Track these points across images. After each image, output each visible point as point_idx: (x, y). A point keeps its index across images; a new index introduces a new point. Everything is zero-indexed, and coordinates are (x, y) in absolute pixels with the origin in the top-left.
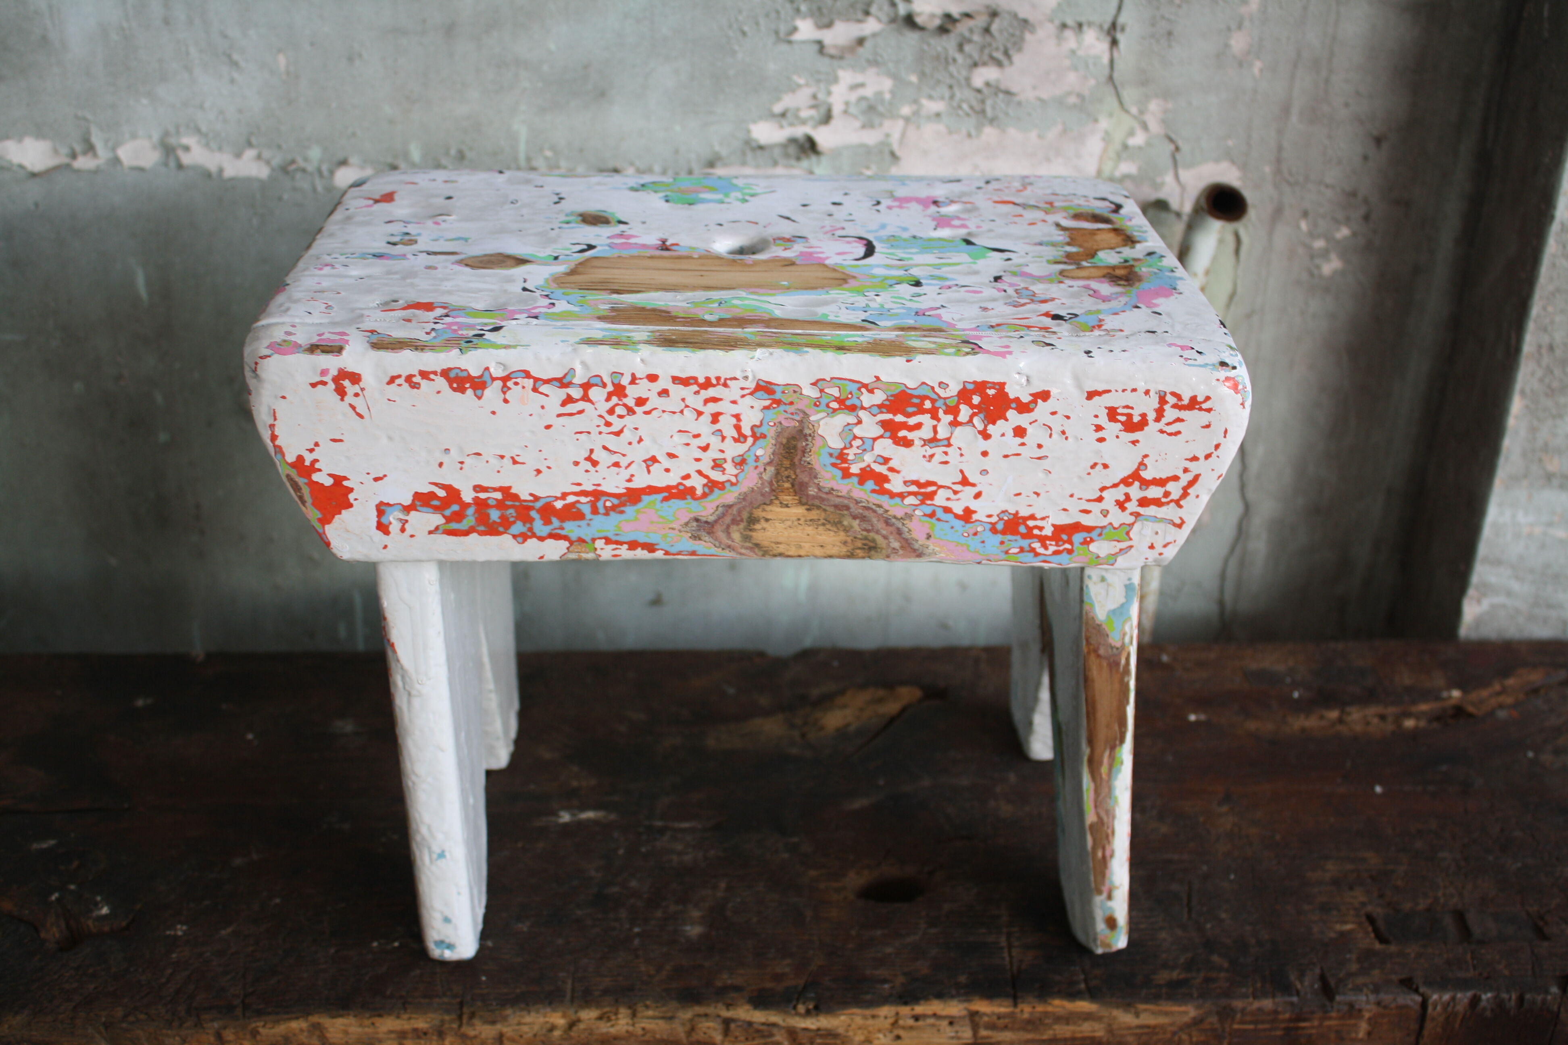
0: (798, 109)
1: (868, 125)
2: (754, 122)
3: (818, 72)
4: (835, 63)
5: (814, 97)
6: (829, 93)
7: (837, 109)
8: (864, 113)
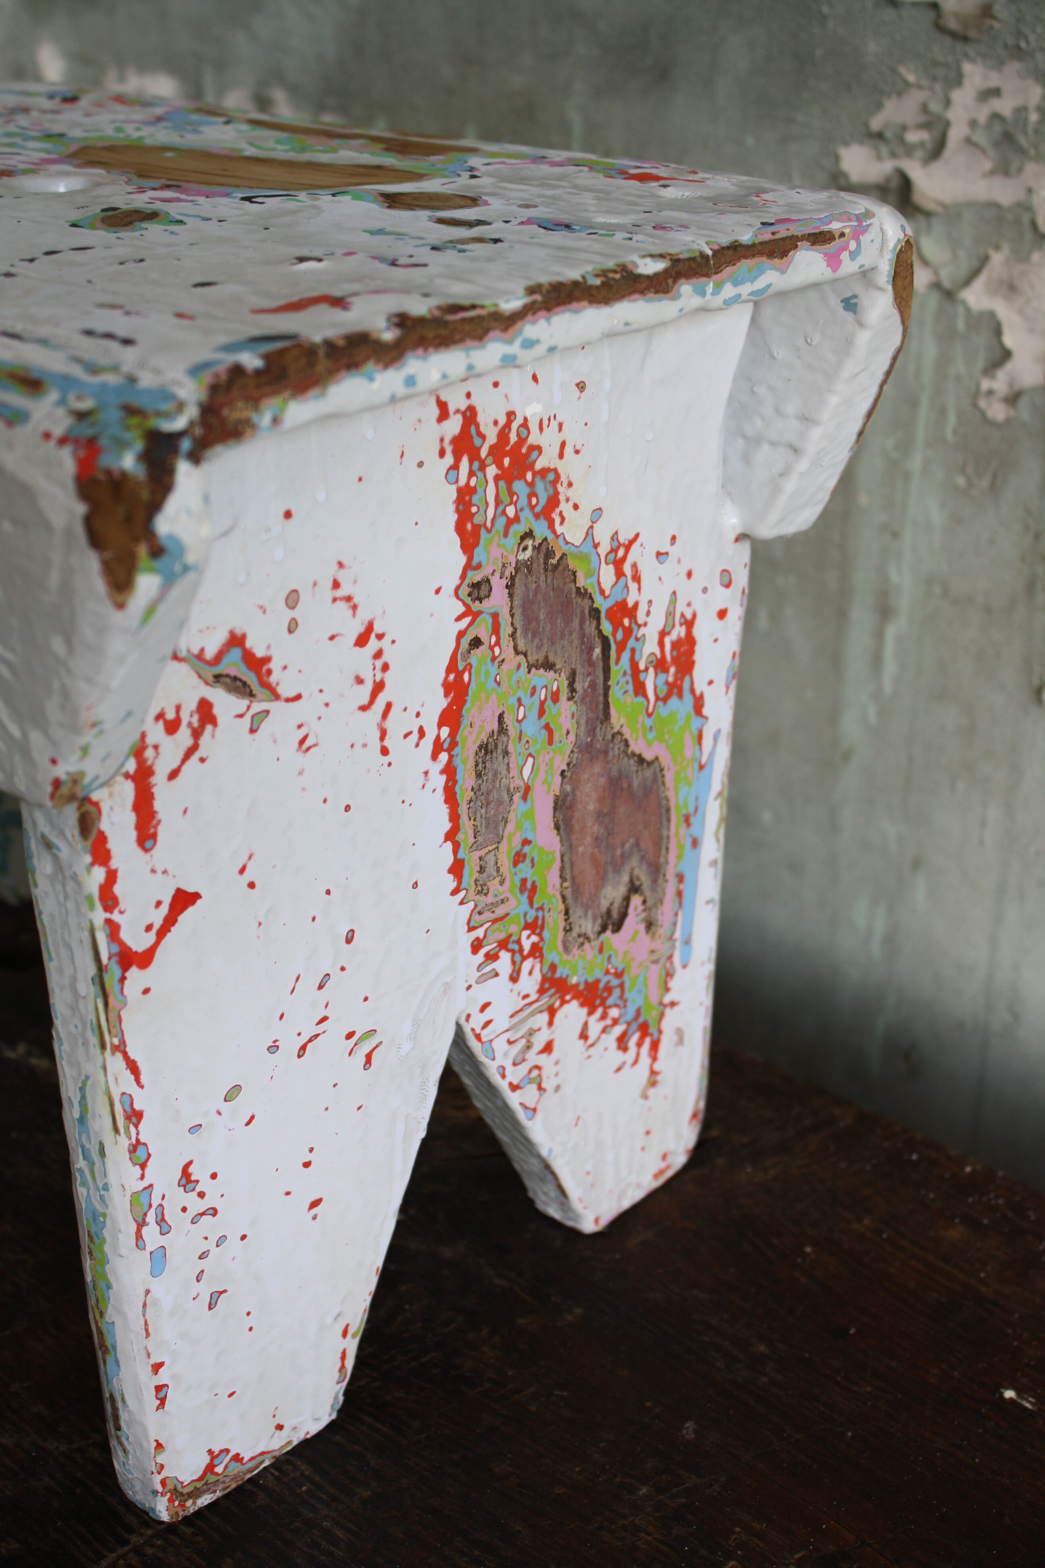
0: (904, 128)
1: (1003, 170)
2: (846, 144)
3: (935, 63)
4: (959, 46)
5: (924, 109)
6: (948, 103)
7: (956, 134)
8: (997, 144)
